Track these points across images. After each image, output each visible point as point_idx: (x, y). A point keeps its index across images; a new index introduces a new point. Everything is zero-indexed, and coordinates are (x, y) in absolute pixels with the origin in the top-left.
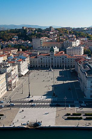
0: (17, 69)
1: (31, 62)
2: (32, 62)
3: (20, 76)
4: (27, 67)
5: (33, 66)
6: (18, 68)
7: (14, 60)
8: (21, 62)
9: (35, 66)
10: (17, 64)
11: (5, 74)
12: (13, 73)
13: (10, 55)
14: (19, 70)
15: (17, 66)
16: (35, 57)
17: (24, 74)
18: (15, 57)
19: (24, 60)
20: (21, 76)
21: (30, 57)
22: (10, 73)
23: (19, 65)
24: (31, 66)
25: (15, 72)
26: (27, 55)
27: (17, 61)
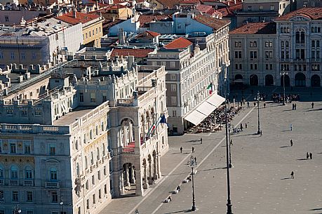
0: (165, 89)
1: (236, 55)
2: (246, 55)
3: (175, 129)
4: (216, 84)
5: (246, 80)
6: (168, 86)
7: (142, 40)
8: (184, 56)
9: (262, 81)
10: (159, 64)
11: (107, 109)
12: (143, 105)
13: (116, 13)
14: (173, 96)
15: (161, 75)
16: (262, 25)
17: (195, 118)
18: (147, 26)
19: (197, 41)
20: (180, 130)
21: (232, 27)
22: (131, 105)
23: (174, 68)
24: (239, 77)
25: (153, 101)
26: (217, 15)
27: (161, 49)
